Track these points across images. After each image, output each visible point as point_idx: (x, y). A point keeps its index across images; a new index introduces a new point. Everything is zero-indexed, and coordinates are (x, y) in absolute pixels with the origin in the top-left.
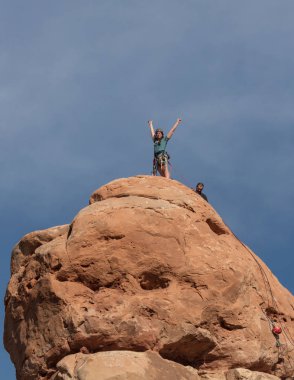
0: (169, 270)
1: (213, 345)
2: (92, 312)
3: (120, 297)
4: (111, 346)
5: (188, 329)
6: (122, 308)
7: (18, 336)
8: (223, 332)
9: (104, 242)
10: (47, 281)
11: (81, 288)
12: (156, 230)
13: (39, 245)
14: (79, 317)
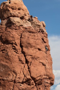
0: (21, 8)
2: (13, 12)
3: (16, 11)
5: (23, 15)
6: (16, 12)
8: (25, 16)
13: (6, 3)
14: (12, 13)
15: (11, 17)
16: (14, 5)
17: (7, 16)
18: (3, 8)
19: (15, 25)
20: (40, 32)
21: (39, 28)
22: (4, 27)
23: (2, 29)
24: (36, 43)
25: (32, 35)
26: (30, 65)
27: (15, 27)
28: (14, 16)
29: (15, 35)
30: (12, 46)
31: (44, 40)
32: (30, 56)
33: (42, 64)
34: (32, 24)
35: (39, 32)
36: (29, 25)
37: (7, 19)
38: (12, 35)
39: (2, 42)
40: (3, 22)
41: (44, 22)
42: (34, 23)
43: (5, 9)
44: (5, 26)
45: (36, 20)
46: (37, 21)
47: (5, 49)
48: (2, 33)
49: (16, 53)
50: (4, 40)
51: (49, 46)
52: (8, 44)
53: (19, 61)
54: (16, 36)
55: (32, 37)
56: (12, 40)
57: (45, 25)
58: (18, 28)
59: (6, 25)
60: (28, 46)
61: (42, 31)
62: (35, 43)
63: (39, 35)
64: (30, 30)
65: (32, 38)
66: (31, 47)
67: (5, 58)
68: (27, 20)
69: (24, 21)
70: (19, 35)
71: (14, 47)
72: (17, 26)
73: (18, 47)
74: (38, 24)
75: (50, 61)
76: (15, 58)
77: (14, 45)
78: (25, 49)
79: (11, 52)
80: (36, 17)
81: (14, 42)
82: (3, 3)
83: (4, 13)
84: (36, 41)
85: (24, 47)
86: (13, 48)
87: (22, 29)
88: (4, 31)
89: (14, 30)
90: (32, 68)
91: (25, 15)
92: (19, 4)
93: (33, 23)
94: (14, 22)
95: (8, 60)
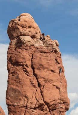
0: (31, 26)
2: (24, 31)
3: (27, 29)
5: (34, 34)
6: (26, 31)
10: (17, 26)
11: (21, 27)
13: (15, 21)
14: (22, 31)
15: (21, 36)
16: (24, 23)
17: (17, 35)
18: (12, 27)
20: (53, 51)
21: (51, 48)
23: (11, 49)
24: (48, 64)
25: (44, 56)
26: (43, 89)
28: (24, 35)
29: (26, 56)
30: (23, 68)
31: (58, 61)
32: (43, 79)
33: (55, 87)
34: (44, 43)
35: (52, 51)
36: (41, 45)
37: (17, 38)
38: (23, 55)
39: (11, 63)
40: (13, 42)
41: (57, 41)
42: (46, 42)
43: (15, 27)
44: (14, 46)
45: (49, 38)
46: (49, 40)
47: (15, 72)
48: (11, 53)
49: (28, 75)
50: (14, 62)
51: (63, 67)
52: (18, 66)
53: (31, 84)
55: (45, 58)
56: (22, 61)
57: (58, 43)
58: (28, 48)
59: (16, 45)
60: (41, 68)
61: (55, 51)
63: (52, 55)
64: (42, 50)
66: (43, 69)
67: (15, 81)
68: (39, 39)
69: (35, 40)
70: (30, 56)
71: (25, 69)
72: (27, 46)
73: (29, 69)
74: (50, 43)
75: (64, 84)
76: (26, 81)
77: (25, 67)
78: (37, 71)
79: (21, 74)
80: (48, 36)
81: (25, 64)
82: (12, 21)
83: (13, 32)
84: (48, 61)
85: (36, 69)
86: (23, 70)
87: (33, 48)
88: (14, 52)
89: (24, 50)
90: (45, 91)
91: (36, 34)
92: (30, 22)
94: (24, 42)
95: (19, 83)
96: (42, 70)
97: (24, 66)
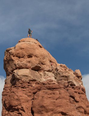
0: (32, 54)
1: (40, 67)
2: (19, 62)
4: (23, 68)
7: (6, 67)
8: (42, 65)
9: (21, 50)
10: (11, 57)
11: (17, 58)
12: (30, 47)
13: (9, 50)
14: (17, 63)
15: (16, 69)
17: (11, 69)
19: (20, 80)
20: (70, 86)
21: (66, 81)
22: (9, 86)
23: (6, 90)
24: (55, 105)
27: (21, 84)
29: (21, 96)
30: (18, 114)
31: (75, 98)
35: (68, 86)
36: (49, 79)
37: (12, 74)
38: (17, 96)
40: (7, 79)
41: (78, 71)
42: (59, 74)
43: (9, 59)
48: (6, 95)
52: (13, 111)
54: (23, 98)
55: (49, 96)
56: (17, 104)
57: (80, 74)
58: (26, 85)
60: (42, 111)
62: (53, 105)
65: (50, 98)
66: (47, 112)
69: (42, 73)
71: (20, 115)
72: (24, 82)
77: (21, 112)
81: (20, 107)
82: (6, 50)
84: (55, 101)
85: (36, 113)
88: (9, 92)
89: (20, 88)
93: (57, 75)
94: (18, 77)
96: (45, 113)
97: (20, 110)
